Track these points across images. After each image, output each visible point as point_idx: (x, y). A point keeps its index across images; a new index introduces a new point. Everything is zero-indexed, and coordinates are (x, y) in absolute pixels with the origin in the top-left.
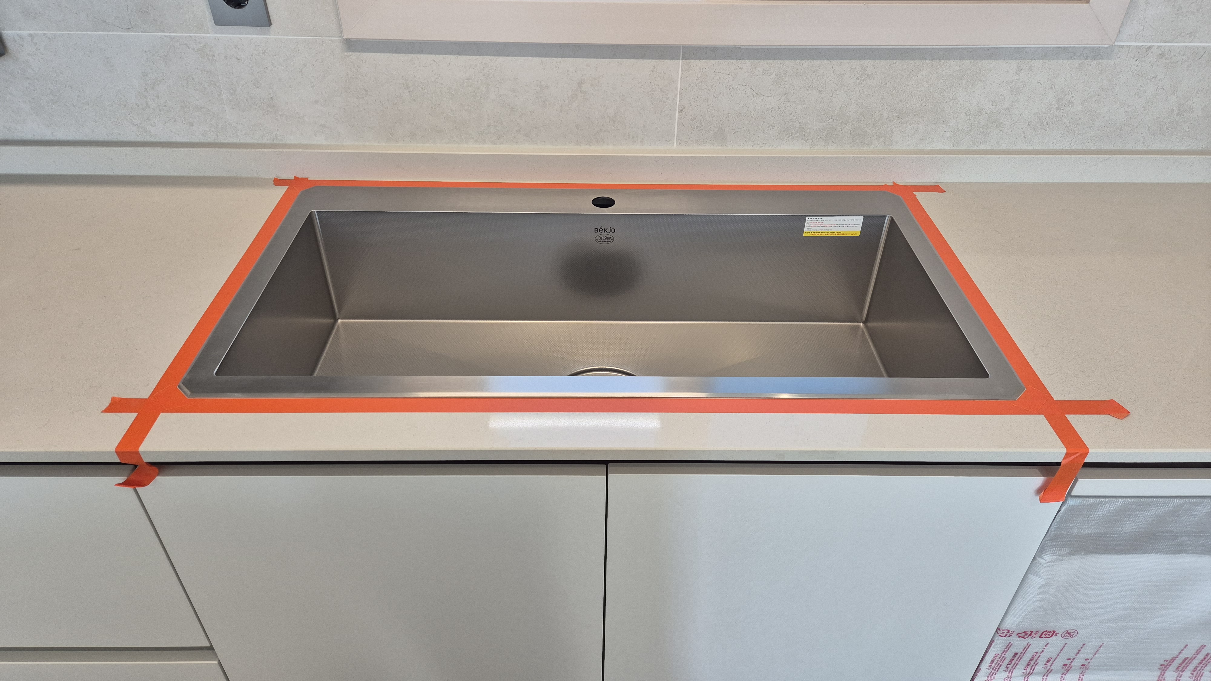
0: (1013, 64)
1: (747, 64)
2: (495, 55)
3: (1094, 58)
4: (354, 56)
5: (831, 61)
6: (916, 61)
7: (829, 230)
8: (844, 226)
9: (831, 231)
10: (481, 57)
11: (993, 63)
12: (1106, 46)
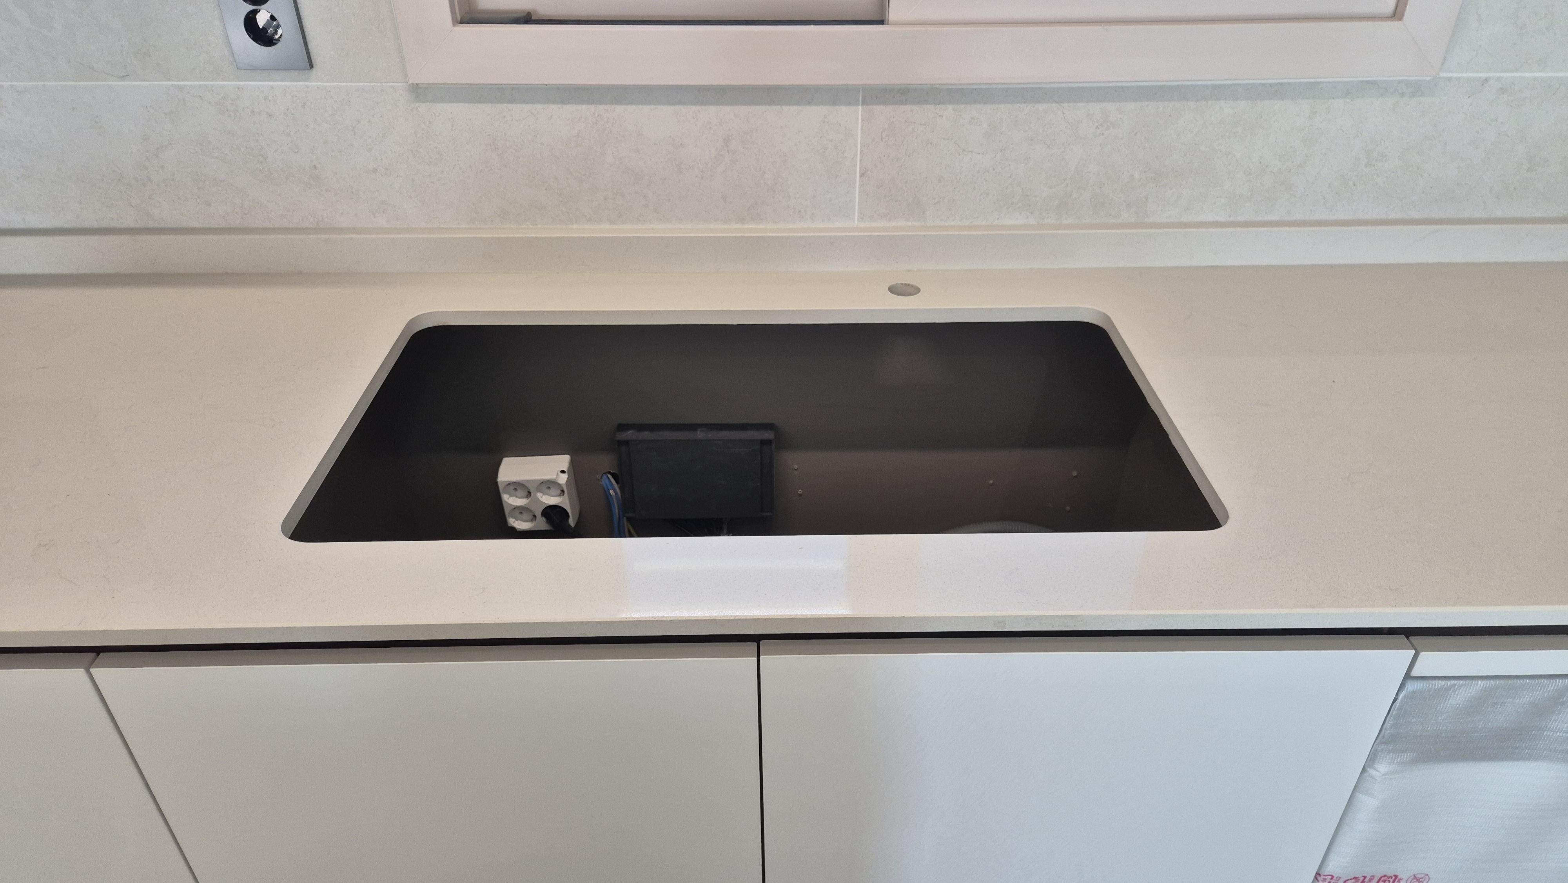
0: (1305, 105)
1: (949, 109)
3: (1413, 95)
4: (423, 107)
5: (1061, 104)
6: (1174, 103)
10: (594, 106)
11: (1278, 104)
12: (1428, 79)
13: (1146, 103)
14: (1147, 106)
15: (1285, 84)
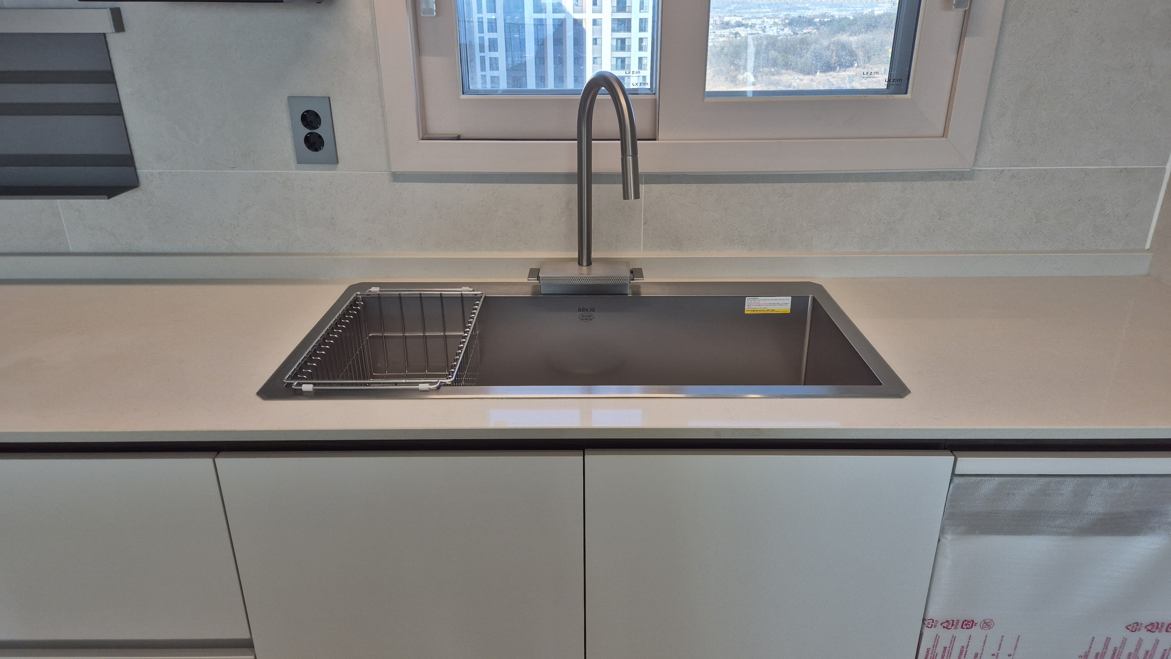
0: (899, 185)
1: (694, 187)
2: (503, 183)
3: (960, 179)
4: (398, 185)
5: (758, 184)
6: (823, 183)
7: (765, 309)
8: (777, 305)
9: (767, 309)
10: (493, 184)
11: (883, 184)
12: (968, 170)
13: (807, 184)
14: (807, 185)
15: (886, 173)
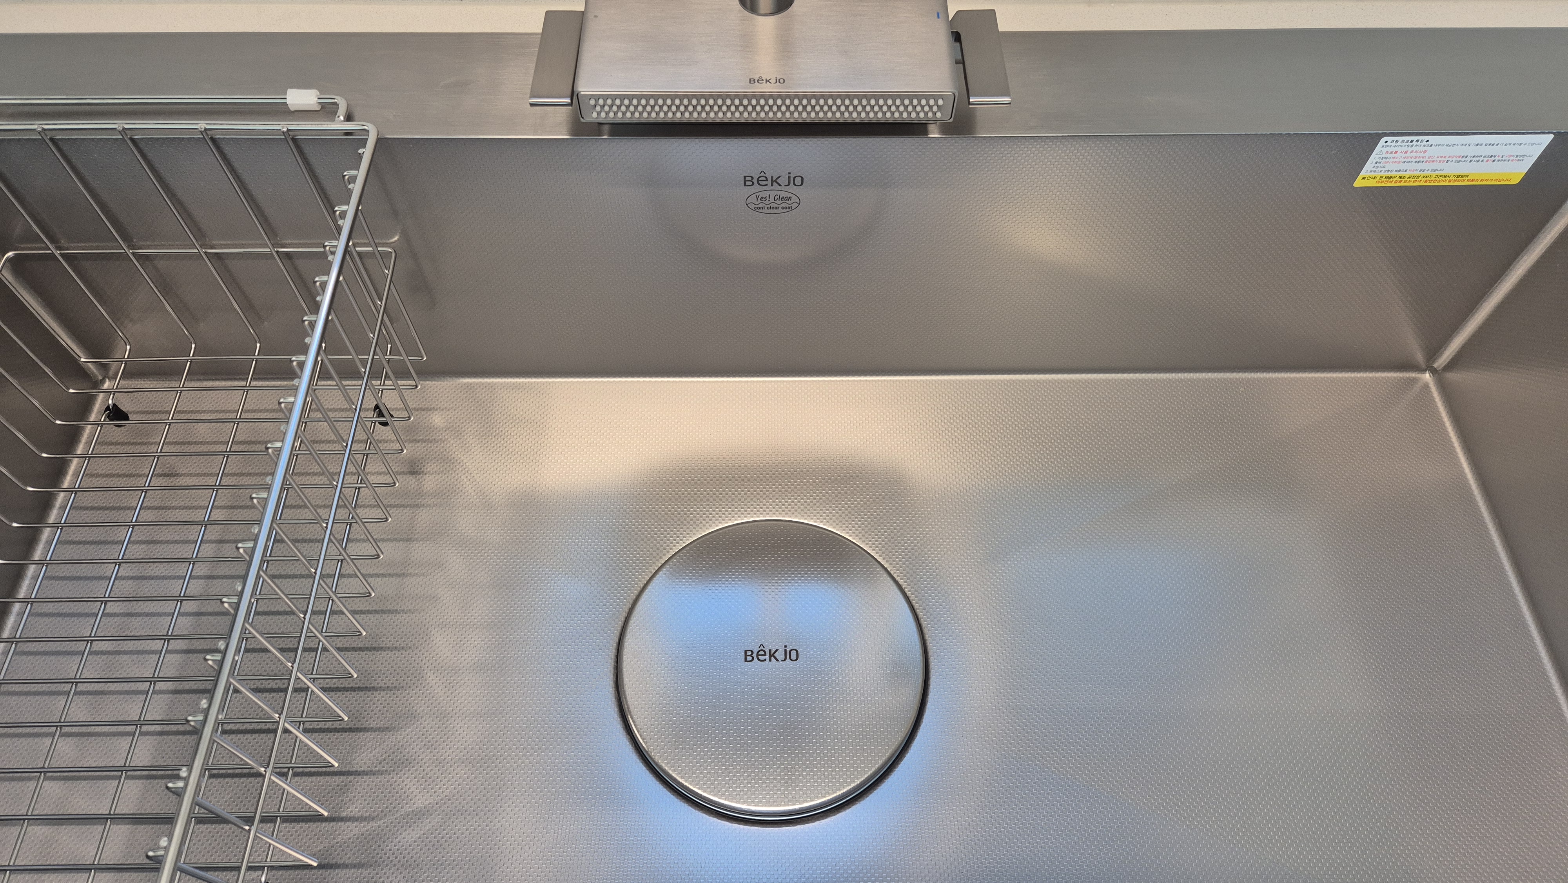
7: (1435, 171)
8: (1485, 159)
9: (1439, 173)
